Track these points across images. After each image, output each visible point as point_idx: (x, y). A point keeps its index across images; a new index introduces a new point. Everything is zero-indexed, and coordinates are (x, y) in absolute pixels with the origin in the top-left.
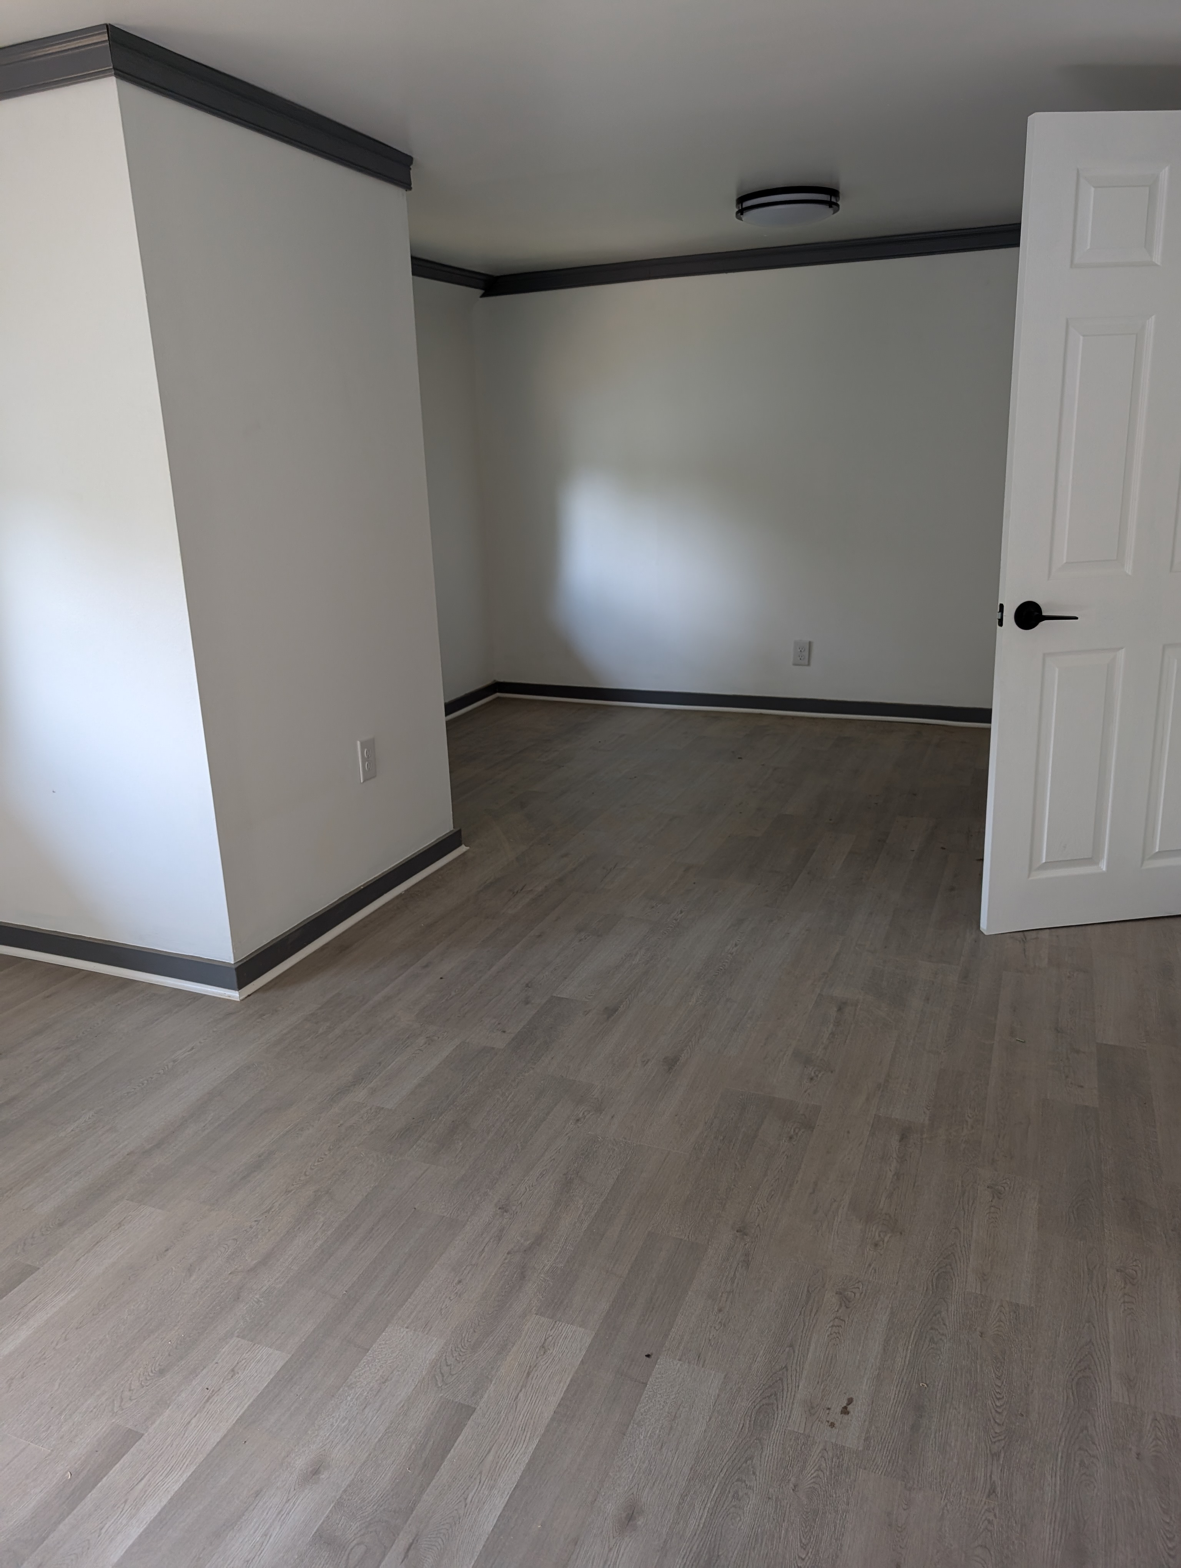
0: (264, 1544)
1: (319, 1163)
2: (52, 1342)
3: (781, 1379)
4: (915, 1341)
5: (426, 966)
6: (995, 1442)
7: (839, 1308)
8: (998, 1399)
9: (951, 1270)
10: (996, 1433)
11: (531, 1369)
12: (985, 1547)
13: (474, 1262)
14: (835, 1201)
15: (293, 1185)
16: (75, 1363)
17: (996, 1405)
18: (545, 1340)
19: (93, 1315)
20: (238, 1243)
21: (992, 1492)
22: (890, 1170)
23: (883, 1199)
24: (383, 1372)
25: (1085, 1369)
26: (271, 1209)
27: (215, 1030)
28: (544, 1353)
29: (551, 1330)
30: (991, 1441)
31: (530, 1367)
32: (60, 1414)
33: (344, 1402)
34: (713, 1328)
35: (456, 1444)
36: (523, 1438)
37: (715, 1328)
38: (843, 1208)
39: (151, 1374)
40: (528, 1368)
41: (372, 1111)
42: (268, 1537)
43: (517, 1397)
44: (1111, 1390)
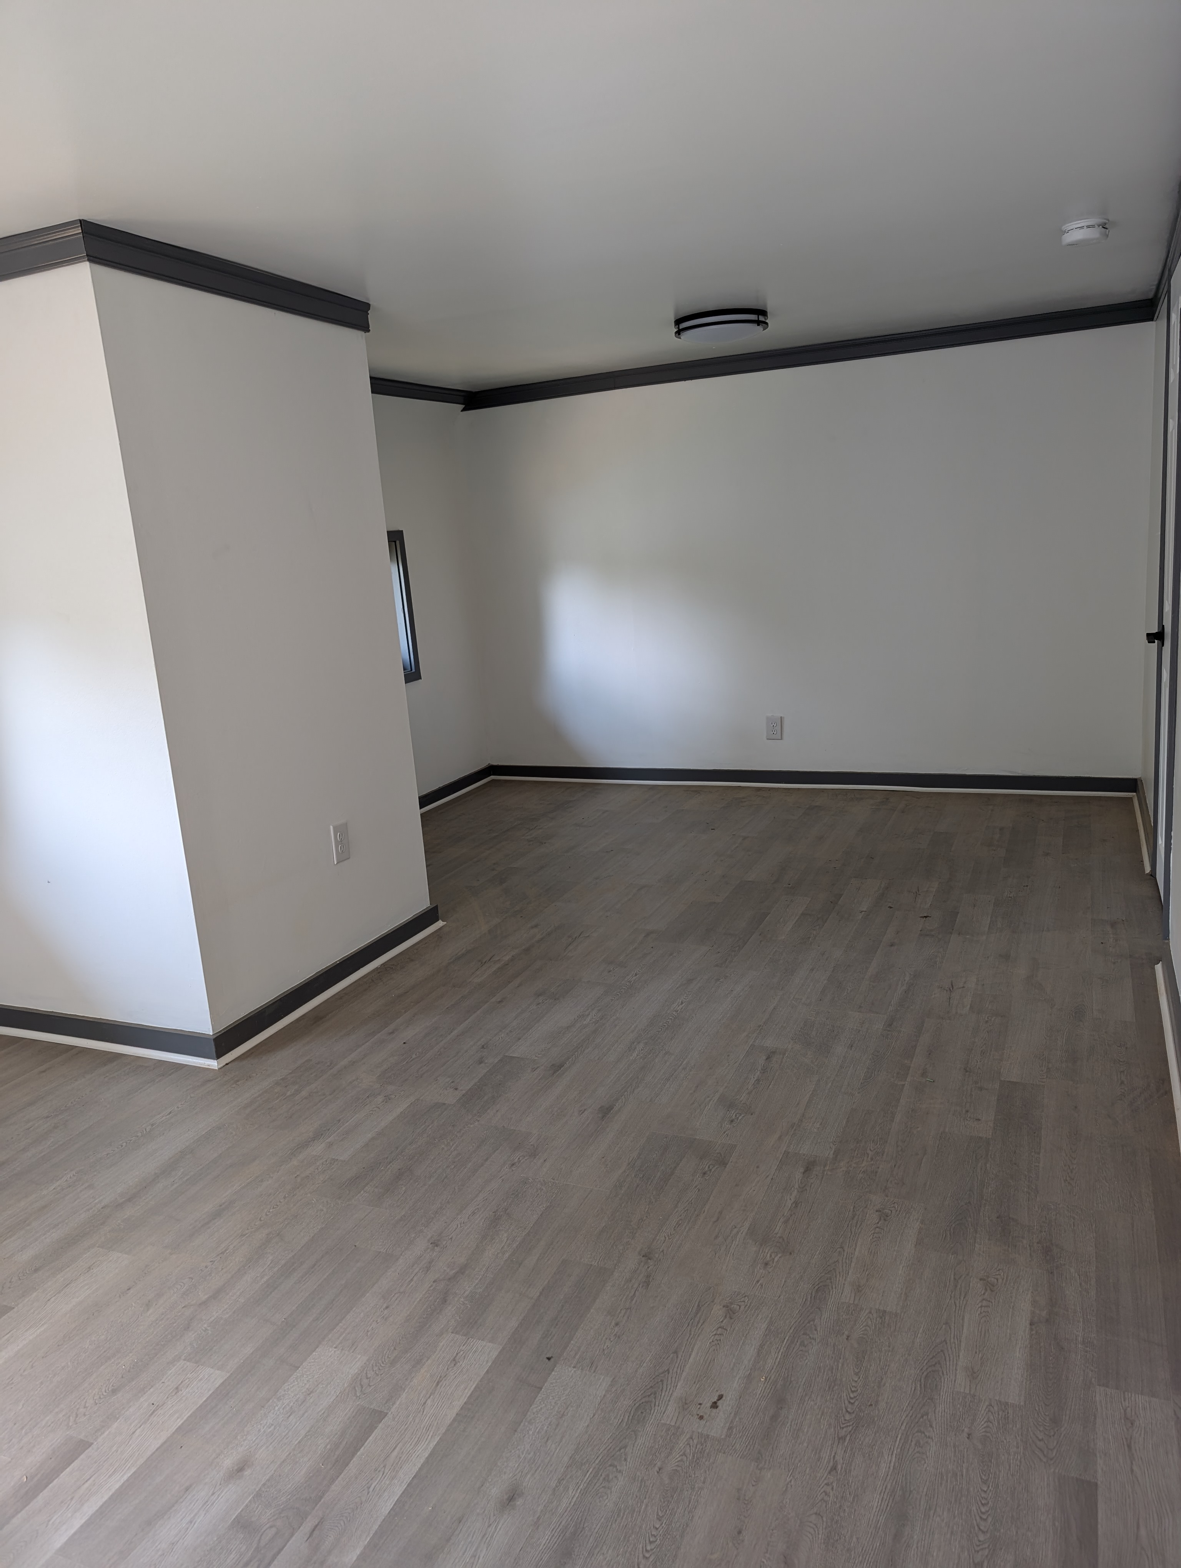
0: (189, 1530)
1: (274, 1210)
2: (20, 1370)
3: (662, 1381)
4: (787, 1344)
5: (392, 1033)
6: (843, 1428)
7: (724, 1319)
8: (853, 1392)
9: (830, 1284)
10: (845, 1420)
11: (441, 1379)
12: (819, 1514)
13: (402, 1290)
14: (735, 1227)
15: (248, 1229)
16: (39, 1386)
17: (850, 1396)
18: (457, 1354)
19: (58, 1346)
20: (193, 1281)
21: (834, 1468)
22: (790, 1199)
23: (780, 1224)
24: (310, 1386)
25: (936, 1364)
26: (226, 1250)
27: (192, 1095)
28: (455, 1365)
29: (464, 1345)
30: (840, 1427)
31: (440, 1377)
32: (22, 1428)
33: (272, 1412)
34: (608, 1339)
35: (366, 1443)
36: (426, 1437)
37: (610, 1339)
38: (742, 1233)
39: (105, 1394)
40: (438, 1377)
41: (327, 1162)
42: (193, 1524)
43: (425, 1403)
44: (955, 1381)
